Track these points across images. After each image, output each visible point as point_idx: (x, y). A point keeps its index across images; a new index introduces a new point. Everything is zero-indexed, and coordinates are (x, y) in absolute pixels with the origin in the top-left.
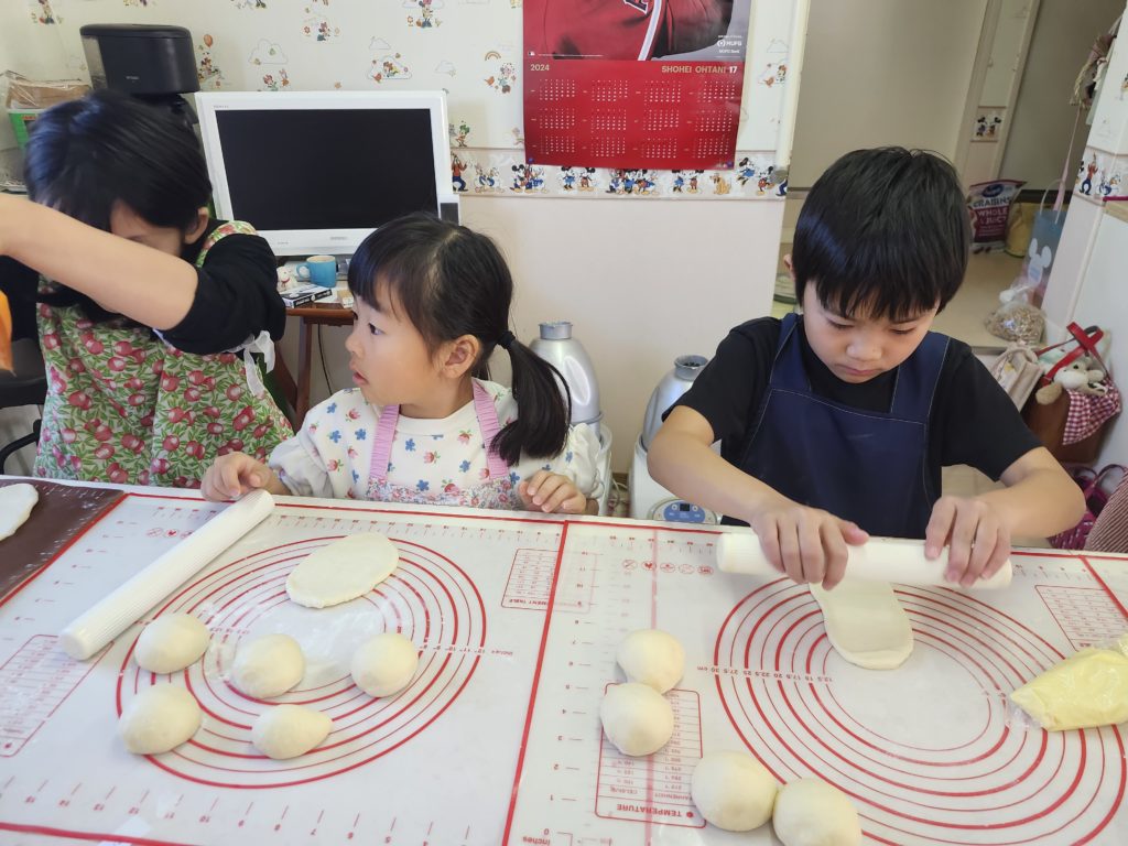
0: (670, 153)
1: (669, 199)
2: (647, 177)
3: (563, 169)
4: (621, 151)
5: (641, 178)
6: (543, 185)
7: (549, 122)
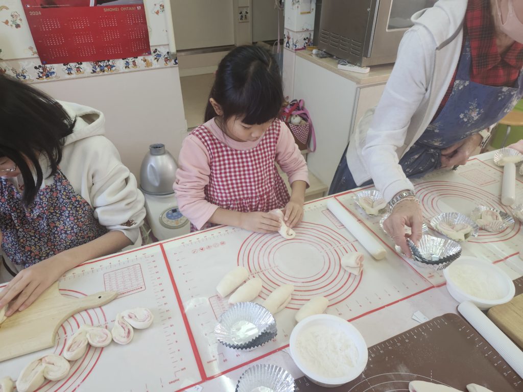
0: (119, 51)
1: (123, 73)
3: (64, 65)
4: (93, 52)
5: (108, 64)
6: (55, 74)
7: (49, 42)
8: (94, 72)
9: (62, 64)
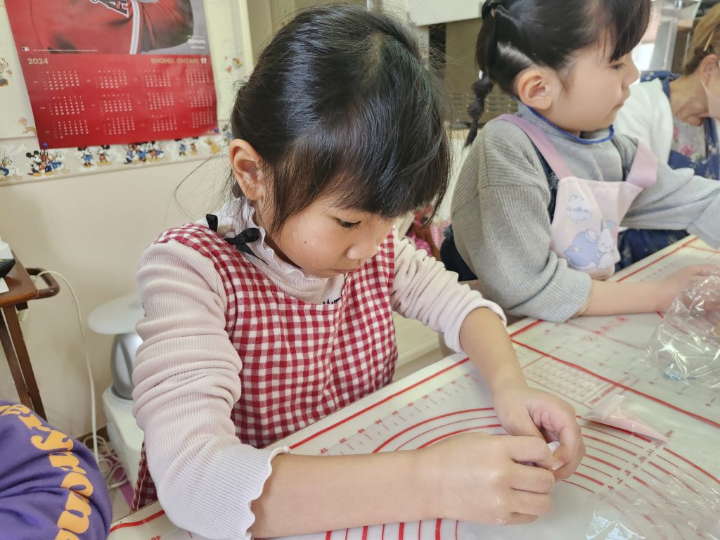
0: (171, 126)
1: (177, 162)
2: (156, 147)
3: (80, 149)
4: (131, 128)
5: (151, 148)
6: (62, 166)
7: (59, 109)
8: (129, 161)
9: (76, 149)
